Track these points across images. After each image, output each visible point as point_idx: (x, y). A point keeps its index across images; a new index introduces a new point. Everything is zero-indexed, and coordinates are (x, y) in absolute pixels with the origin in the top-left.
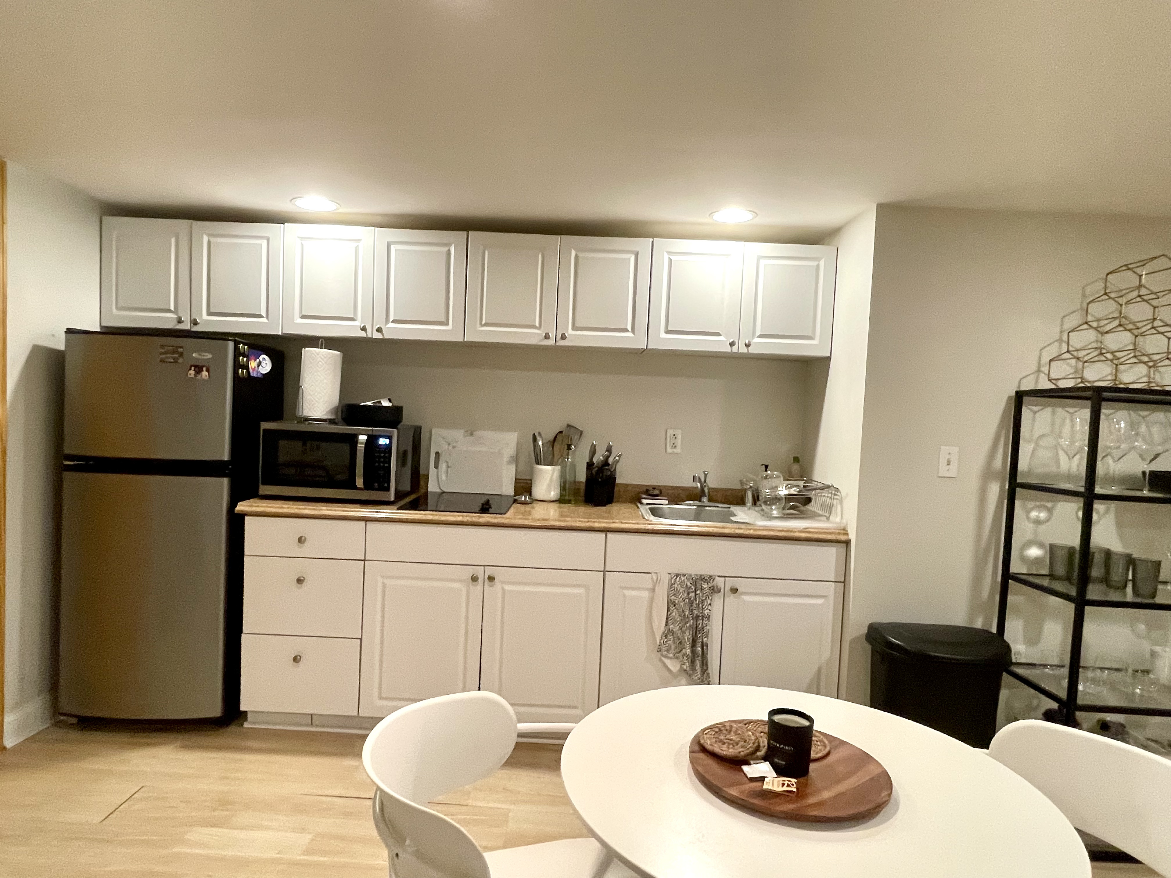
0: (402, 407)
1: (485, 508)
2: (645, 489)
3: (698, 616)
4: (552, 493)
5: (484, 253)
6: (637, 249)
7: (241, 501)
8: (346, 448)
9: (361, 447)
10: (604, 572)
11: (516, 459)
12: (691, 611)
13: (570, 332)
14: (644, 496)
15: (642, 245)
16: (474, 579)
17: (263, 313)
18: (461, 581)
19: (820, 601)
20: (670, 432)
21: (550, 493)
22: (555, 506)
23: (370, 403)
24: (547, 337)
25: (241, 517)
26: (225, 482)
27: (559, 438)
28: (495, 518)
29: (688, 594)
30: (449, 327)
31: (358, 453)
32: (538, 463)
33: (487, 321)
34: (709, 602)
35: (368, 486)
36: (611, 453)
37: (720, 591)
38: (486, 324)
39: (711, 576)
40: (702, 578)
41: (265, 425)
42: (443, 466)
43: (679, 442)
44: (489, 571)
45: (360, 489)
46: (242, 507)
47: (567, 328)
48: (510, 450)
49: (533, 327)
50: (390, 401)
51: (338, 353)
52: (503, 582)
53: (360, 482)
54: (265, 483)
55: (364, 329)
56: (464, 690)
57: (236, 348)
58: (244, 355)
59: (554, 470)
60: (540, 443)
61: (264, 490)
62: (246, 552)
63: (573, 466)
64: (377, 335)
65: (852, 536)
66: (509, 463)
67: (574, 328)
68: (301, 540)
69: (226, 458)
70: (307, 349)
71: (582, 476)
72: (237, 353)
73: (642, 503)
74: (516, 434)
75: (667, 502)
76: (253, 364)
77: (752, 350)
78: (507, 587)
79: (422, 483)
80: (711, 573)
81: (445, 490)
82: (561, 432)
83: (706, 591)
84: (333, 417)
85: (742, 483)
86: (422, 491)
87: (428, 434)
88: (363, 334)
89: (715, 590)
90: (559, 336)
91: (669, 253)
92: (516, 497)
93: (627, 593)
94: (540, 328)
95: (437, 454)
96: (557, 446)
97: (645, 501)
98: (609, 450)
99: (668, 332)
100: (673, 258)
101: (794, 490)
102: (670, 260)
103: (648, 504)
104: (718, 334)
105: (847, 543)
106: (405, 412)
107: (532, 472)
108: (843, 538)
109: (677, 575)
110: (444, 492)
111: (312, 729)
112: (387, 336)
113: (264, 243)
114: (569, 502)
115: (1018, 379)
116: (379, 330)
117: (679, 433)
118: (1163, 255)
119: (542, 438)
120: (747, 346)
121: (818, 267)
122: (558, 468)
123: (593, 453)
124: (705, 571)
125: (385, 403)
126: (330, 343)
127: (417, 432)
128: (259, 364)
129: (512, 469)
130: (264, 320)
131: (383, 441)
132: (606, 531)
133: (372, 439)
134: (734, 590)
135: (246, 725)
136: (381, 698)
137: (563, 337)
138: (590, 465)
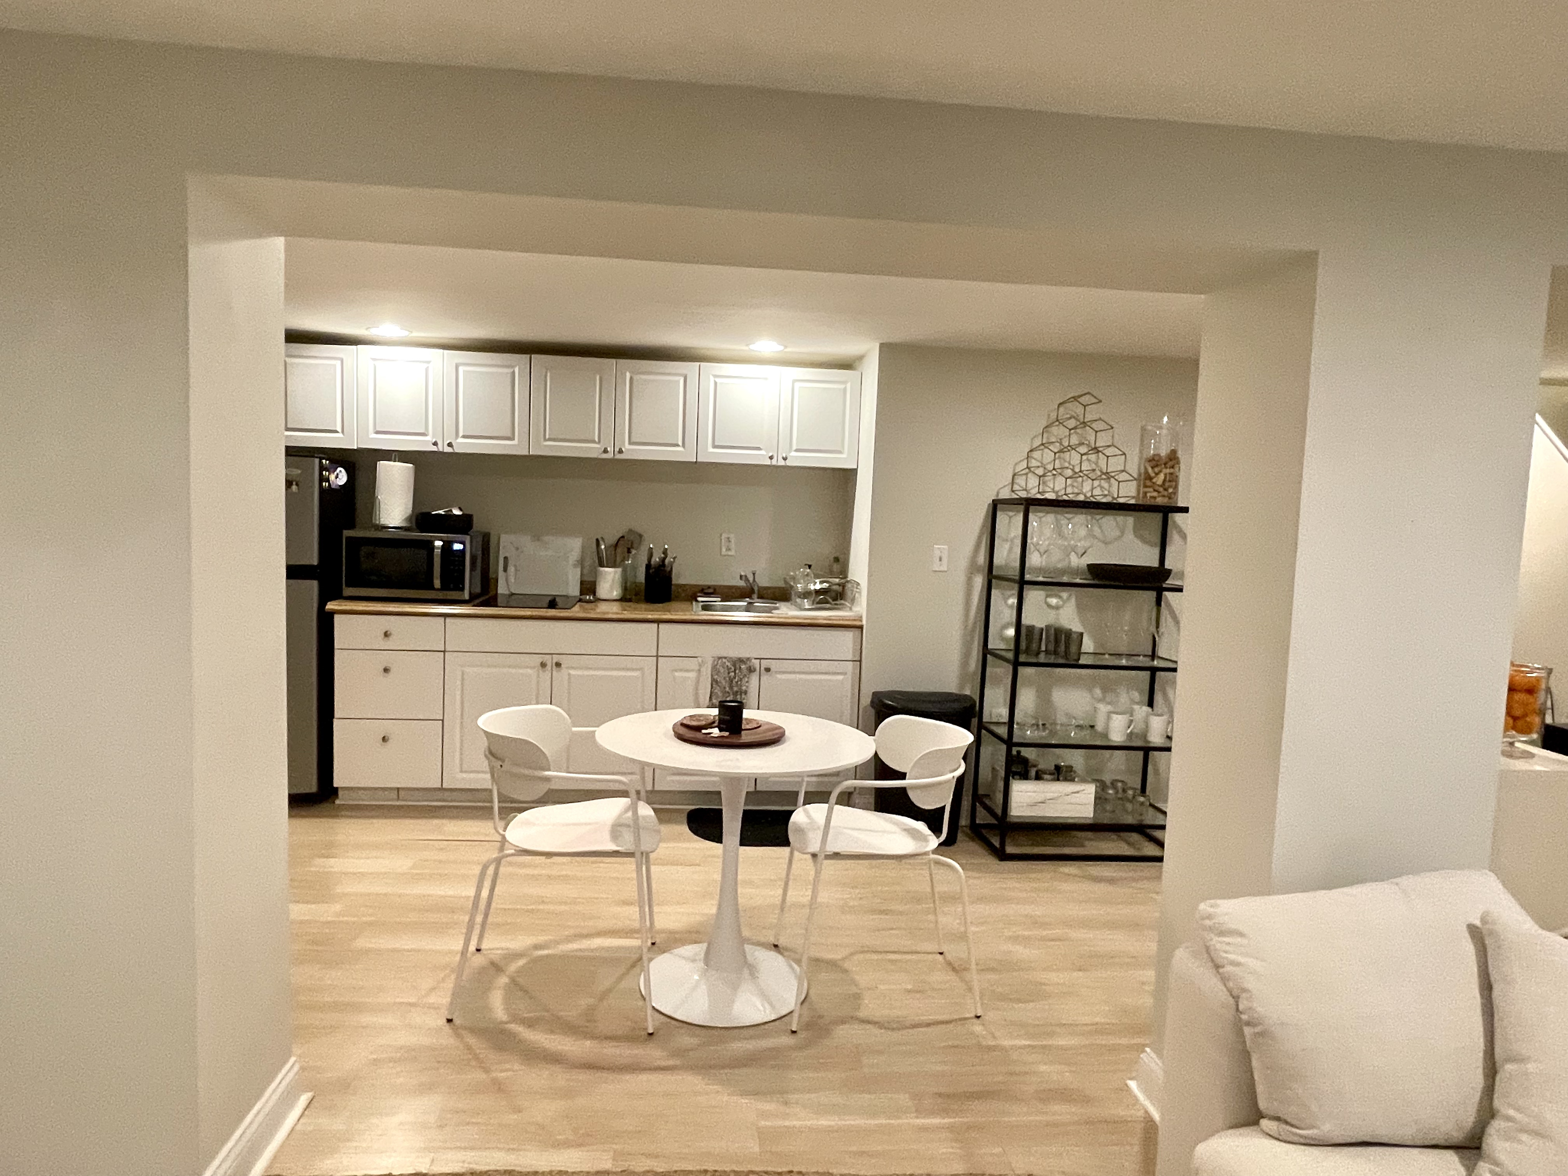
0: (472, 515)
1: (552, 604)
2: (700, 589)
3: (737, 692)
4: (615, 593)
5: (546, 377)
6: (685, 372)
7: (330, 600)
8: (423, 553)
9: (437, 551)
10: (657, 656)
11: (581, 562)
12: (731, 687)
13: (627, 446)
14: (699, 594)
15: (691, 368)
16: (543, 665)
17: (339, 429)
18: (531, 668)
19: (840, 677)
20: (724, 536)
21: (613, 592)
22: (617, 604)
23: (441, 512)
24: (605, 451)
25: (332, 614)
26: (315, 584)
27: (621, 542)
28: (560, 612)
29: (729, 673)
30: (515, 442)
31: (435, 557)
32: (602, 565)
33: (551, 437)
34: (746, 680)
35: (445, 587)
36: (666, 557)
37: (755, 670)
38: (550, 440)
39: (749, 658)
40: (741, 660)
41: (347, 533)
42: (511, 569)
43: (733, 545)
44: (556, 658)
45: (438, 590)
46: (330, 606)
47: (624, 442)
48: (575, 555)
49: (594, 442)
50: (461, 509)
51: (411, 465)
52: (568, 668)
53: (437, 583)
54: (348, 585)
55: (435, 444)
56: (537, 703)
57: (321, 463)
58: (327, 470)
59: (615, 573)
60: (603, 547)
61: (348, 591)
62: (336, 646)
63: (634, 568)
64: (448, 450)
65: (864, 622)
66: (575, 566)
67: (630, 443)
68: (386, 635)
69: (316, 563)
70: (381, 462)
71: (641, 577)
72: (322, 468)
73: (697, 601)
74: (581, 540)
75: (719, 599)
76: (332, 477)
77: (789, 463)
78: (572, 672)
79: (492, 586)
80: (748, 656)
81: (514, 592)
82: (623, 537)
83: (745, 671)
84: (408, 525)
85: (786, 582)
86: (492, 593)
87: (496, 538)
88: (434, 449)
89: (751, 670)
90: (617, 450)
91: (715, 376)
92: (581, 597)
93: (677, 674)
94: (599, 442)
95: (506, 558)
96: (619, 550)
97: (700, 599)
98: (665, 552)
99: (715, 447)
100: (717, 380)
101: (825, 585)
102: (716, 383)
103: (702, 602)
104: (759, 449)
105: (861, 628)
106: (475, 520)
107: (596, 574)
108: (858, 623)
109: (720, 658)
110: (513, 594)
111: (398, 803)
112: (458, 450)
113: (338, 363)
114: (630, 600)
115: (996, 491)
116: (450, 445)
117: (732, 536)
118: (1088, 393)
119: (604, 542)
120: (785, 459)
121: (845, 390)
122: (619, 570)
123: (651, 555)
124: (744, 655)
125: (457, 512)
126: (403, 456)
127: (486, 538)
128: (337, 477)
129: (578, 570)
130: (340, 435)
131: (457, 547)
132: (659, 622)
133: (448, 545)
134: (768, 670)
135: (337, 802)
136: (461, 771)
137: (621, 451)
138: (648, 566)
